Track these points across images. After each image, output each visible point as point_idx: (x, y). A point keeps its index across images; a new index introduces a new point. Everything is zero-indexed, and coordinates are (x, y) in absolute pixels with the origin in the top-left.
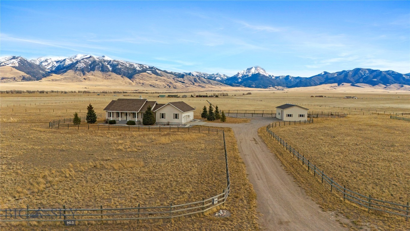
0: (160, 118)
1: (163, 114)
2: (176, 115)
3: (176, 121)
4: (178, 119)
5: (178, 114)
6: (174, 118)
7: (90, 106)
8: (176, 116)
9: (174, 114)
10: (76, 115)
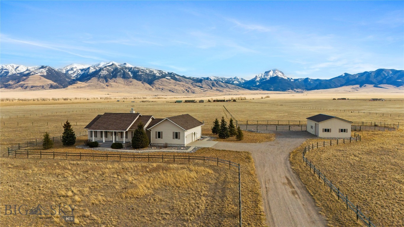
0: (156, 138)
1: (159, 133)
2: (176, 133)
3: (176, 142)
4: (179, 139)
5: (179, 133)
6: (174, 138)
7: (68, 123)
8: (177, 136)
9: (173, 133)
10: (47, 136)
